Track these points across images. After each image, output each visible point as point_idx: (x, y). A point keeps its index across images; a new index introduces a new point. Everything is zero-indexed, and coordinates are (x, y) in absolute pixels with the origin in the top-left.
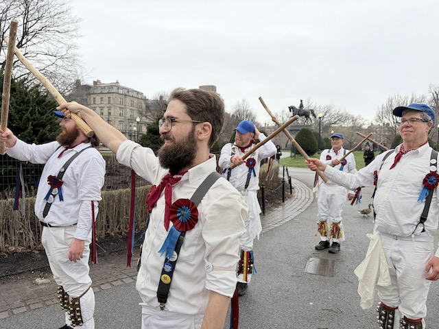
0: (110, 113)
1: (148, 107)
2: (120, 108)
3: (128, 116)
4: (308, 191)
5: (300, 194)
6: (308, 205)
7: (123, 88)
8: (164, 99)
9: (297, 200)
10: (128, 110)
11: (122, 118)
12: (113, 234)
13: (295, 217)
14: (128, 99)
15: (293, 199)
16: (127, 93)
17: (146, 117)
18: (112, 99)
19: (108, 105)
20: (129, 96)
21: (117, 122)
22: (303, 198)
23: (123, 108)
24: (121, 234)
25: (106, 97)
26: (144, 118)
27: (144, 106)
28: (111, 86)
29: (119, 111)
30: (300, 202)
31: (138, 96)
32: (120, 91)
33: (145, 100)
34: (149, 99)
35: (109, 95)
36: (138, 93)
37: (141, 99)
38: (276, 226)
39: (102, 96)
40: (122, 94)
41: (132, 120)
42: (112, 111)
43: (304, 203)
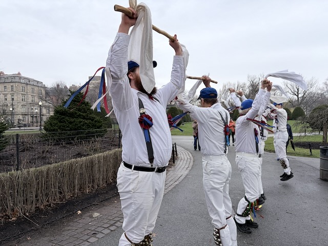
0: (13, 99)
1: (47, 93)
2: (22, 94)
3: (30, 100)
4: (187, 153)
5: (182, 156)
6: (191, 164)
7: (25, 78)
8: (60, 87)
9: (182, 160)
10: (30, 96)
11: (24, 103)
12: (42, 207)
13: (187, 175)
14: (29, 87)
15: (179, 160)
16: (28, 82)
17: (46, 101)
18: (14, 87)
19: (11, 92)
20: (30, 84)
21: (20, 106)
22: (186, 159)
23: (25, 95)
24: (50, 206)
25: (9, 86)
26: (44, 102)
27: (44, 92)
28: (14, 77)
29: (21, 97)
30: (185, 162)
31: (38, 84)
32: (22, 81)
33: (45, 87)
34: (48, 87)
35: (11, 84)
36: (38, 82)
37: (41, 87)
38: (176, 183)
39: (6, 85)
40: (24, 83)
41: (33, 104)
42: (15, 98)
43: (188, 163)
